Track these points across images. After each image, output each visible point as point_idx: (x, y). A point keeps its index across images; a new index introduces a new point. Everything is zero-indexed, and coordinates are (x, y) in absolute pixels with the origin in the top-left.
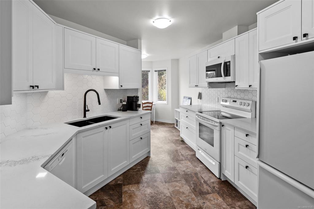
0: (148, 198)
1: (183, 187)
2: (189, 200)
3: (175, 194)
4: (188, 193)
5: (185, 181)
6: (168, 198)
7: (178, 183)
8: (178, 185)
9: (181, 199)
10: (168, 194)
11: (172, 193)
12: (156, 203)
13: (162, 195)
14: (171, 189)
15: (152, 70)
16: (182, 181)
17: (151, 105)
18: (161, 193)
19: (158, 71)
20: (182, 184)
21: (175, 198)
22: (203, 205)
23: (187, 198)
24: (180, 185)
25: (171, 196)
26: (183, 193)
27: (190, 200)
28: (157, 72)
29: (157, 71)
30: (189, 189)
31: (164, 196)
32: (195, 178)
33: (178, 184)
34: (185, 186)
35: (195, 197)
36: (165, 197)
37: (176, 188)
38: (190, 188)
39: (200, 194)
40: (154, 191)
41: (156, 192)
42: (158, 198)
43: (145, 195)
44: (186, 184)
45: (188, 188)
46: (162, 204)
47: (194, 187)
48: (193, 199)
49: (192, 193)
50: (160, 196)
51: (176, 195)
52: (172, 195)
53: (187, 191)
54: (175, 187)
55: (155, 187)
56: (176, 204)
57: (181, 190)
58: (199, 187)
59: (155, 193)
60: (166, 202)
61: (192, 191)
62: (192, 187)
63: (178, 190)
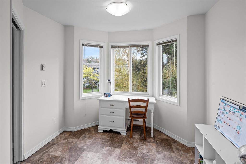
15: (153, 43)
17: (145, 104)
19: (162, 44)
28: (161, 46)
29: (160, 44)
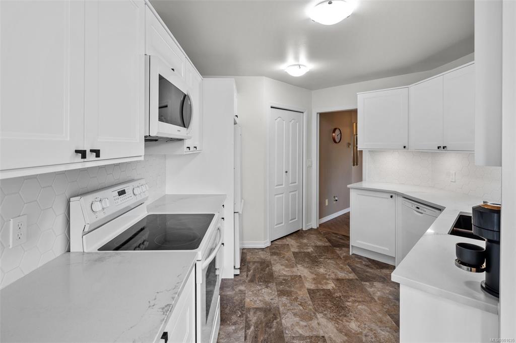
0: (351, 315)
1: (293, 324)
2: (290, 305)
3: (309, 315)
4: (288, 314)
5: (285, 335)
6: (321, 311)
7: (298, 332)
8: (300, 329)
9: (301, 308)
10: (319, 316)
11: (314, 317)
12: (337, 307)
13: (329, 316)
14: (314, 323)
16: (289, 335)
18: (330, 318)
20: (292, 330)
21: (310, 309)
22: (275, 297)
23: (291, 308)
24: (297, 328)
25: (315, 313)
26: (295, 315)
27: (288, 305)
30: (284, 318)
31: (326, 314)
32: (262, 338)
33: (301, 331)
34: (289, 325)
35: (280, 307)
36: (325, 312)
37: (305, 324)
38: (280, 320)
39: (270, 310)
40: (344, 324)
41: (340, 322)
42: (335, 312)
43: (357, 320)
44: (286, 329)
45: (283, 321)
46: (329, 305)
47: (273, 321)
48: (285, 305)
49: (281, 313)
50: (332, 315)
51: (307, 313)
52: (313, 314)
53: (287, 317)
54: (306, 326)
55: (344, 331)
56: (310, 302)
57: (297, 319)
58: (264, 320)
59: (342, 321)
60: (323, 307)
61: (280, 316)
62: (277, 323)
63: (301, 321)
